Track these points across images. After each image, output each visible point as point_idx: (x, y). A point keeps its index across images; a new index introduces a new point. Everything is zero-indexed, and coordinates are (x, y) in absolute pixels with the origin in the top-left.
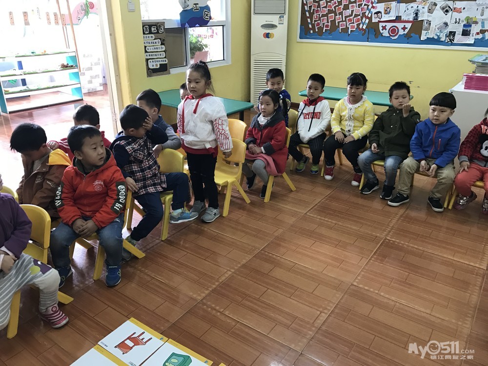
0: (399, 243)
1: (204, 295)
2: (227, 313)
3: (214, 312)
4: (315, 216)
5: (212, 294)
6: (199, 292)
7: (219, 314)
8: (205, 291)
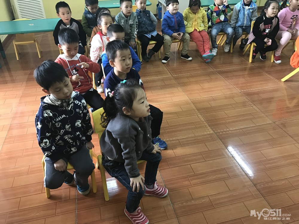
0: (222, 70)
1: (210, 130)
2: (231, 129)
3: (227, 132)
4: (178, 75)
5: (212, 127)
6: (207, 130)
7: (230, 131)
8: (208, 128)
